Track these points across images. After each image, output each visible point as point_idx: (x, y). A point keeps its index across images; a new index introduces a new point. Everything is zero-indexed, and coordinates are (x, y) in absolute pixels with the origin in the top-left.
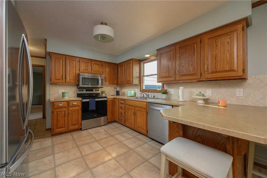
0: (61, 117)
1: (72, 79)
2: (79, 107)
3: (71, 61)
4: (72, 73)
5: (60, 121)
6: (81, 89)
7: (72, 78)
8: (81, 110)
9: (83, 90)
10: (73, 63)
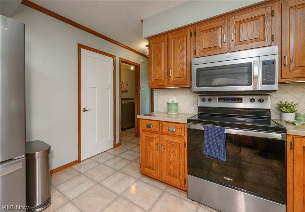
0: (151, 149)
1: (181, 76)
2: (182, 139)
3: (178, 39)
4: (181, 63)
5: (149, 154)
6: (207, 98)
7: (180, 74)
8: (185, 147)
9: (210, 100)
10: (181, 43)
